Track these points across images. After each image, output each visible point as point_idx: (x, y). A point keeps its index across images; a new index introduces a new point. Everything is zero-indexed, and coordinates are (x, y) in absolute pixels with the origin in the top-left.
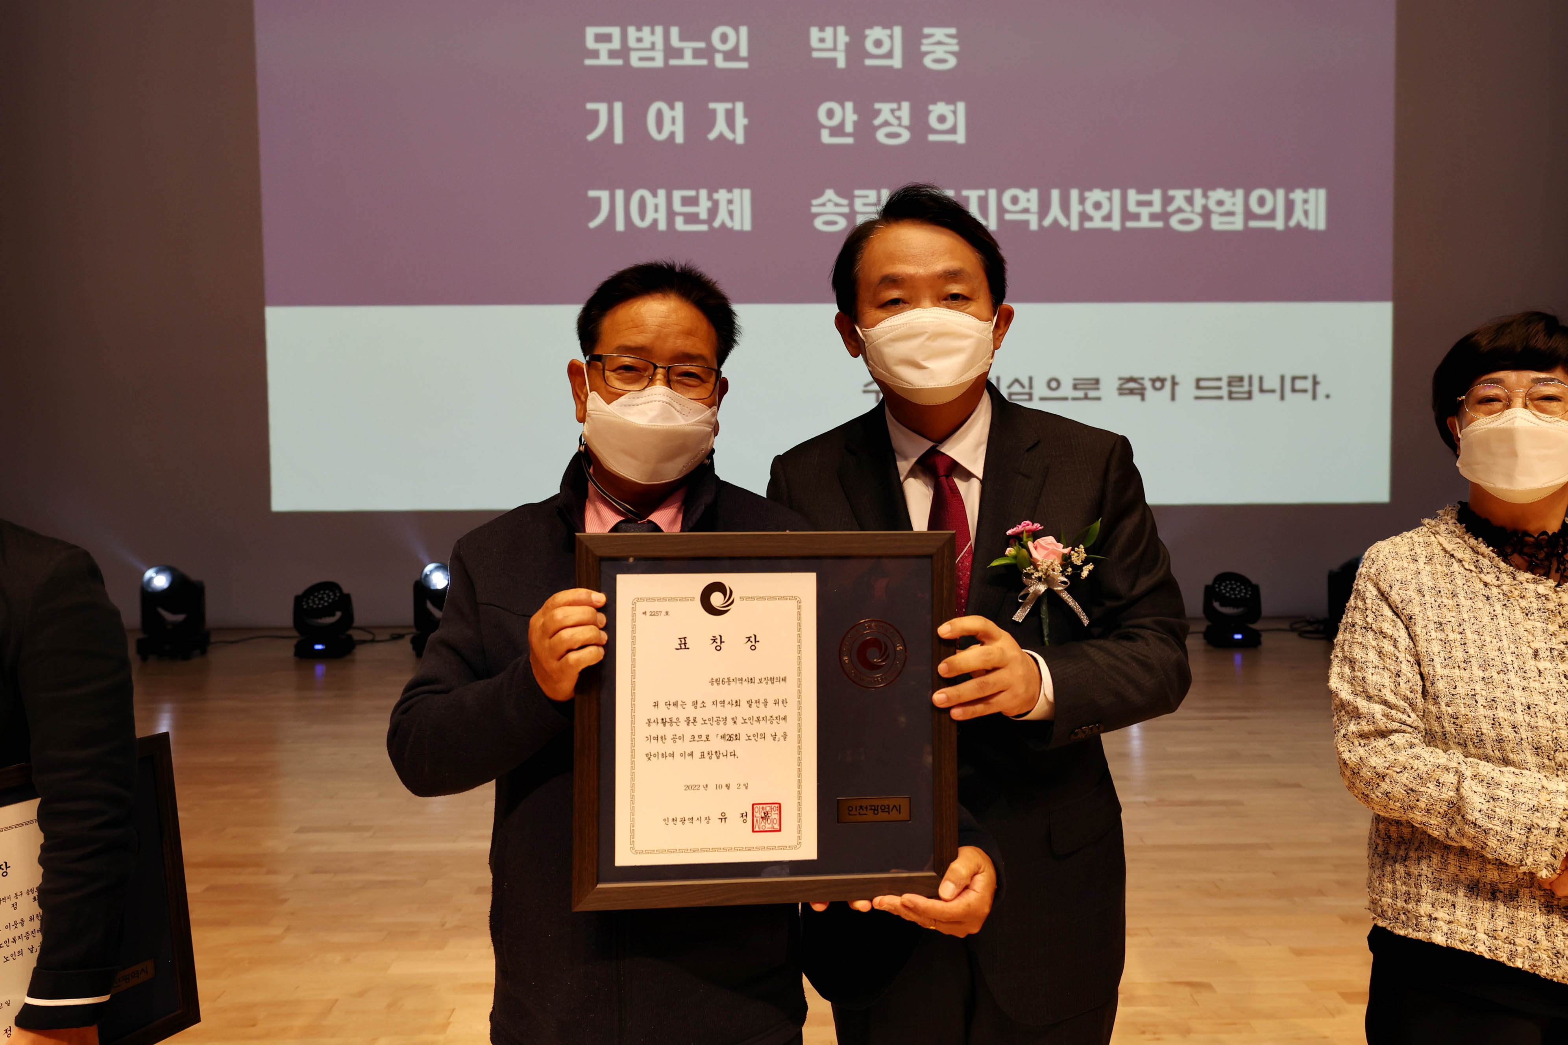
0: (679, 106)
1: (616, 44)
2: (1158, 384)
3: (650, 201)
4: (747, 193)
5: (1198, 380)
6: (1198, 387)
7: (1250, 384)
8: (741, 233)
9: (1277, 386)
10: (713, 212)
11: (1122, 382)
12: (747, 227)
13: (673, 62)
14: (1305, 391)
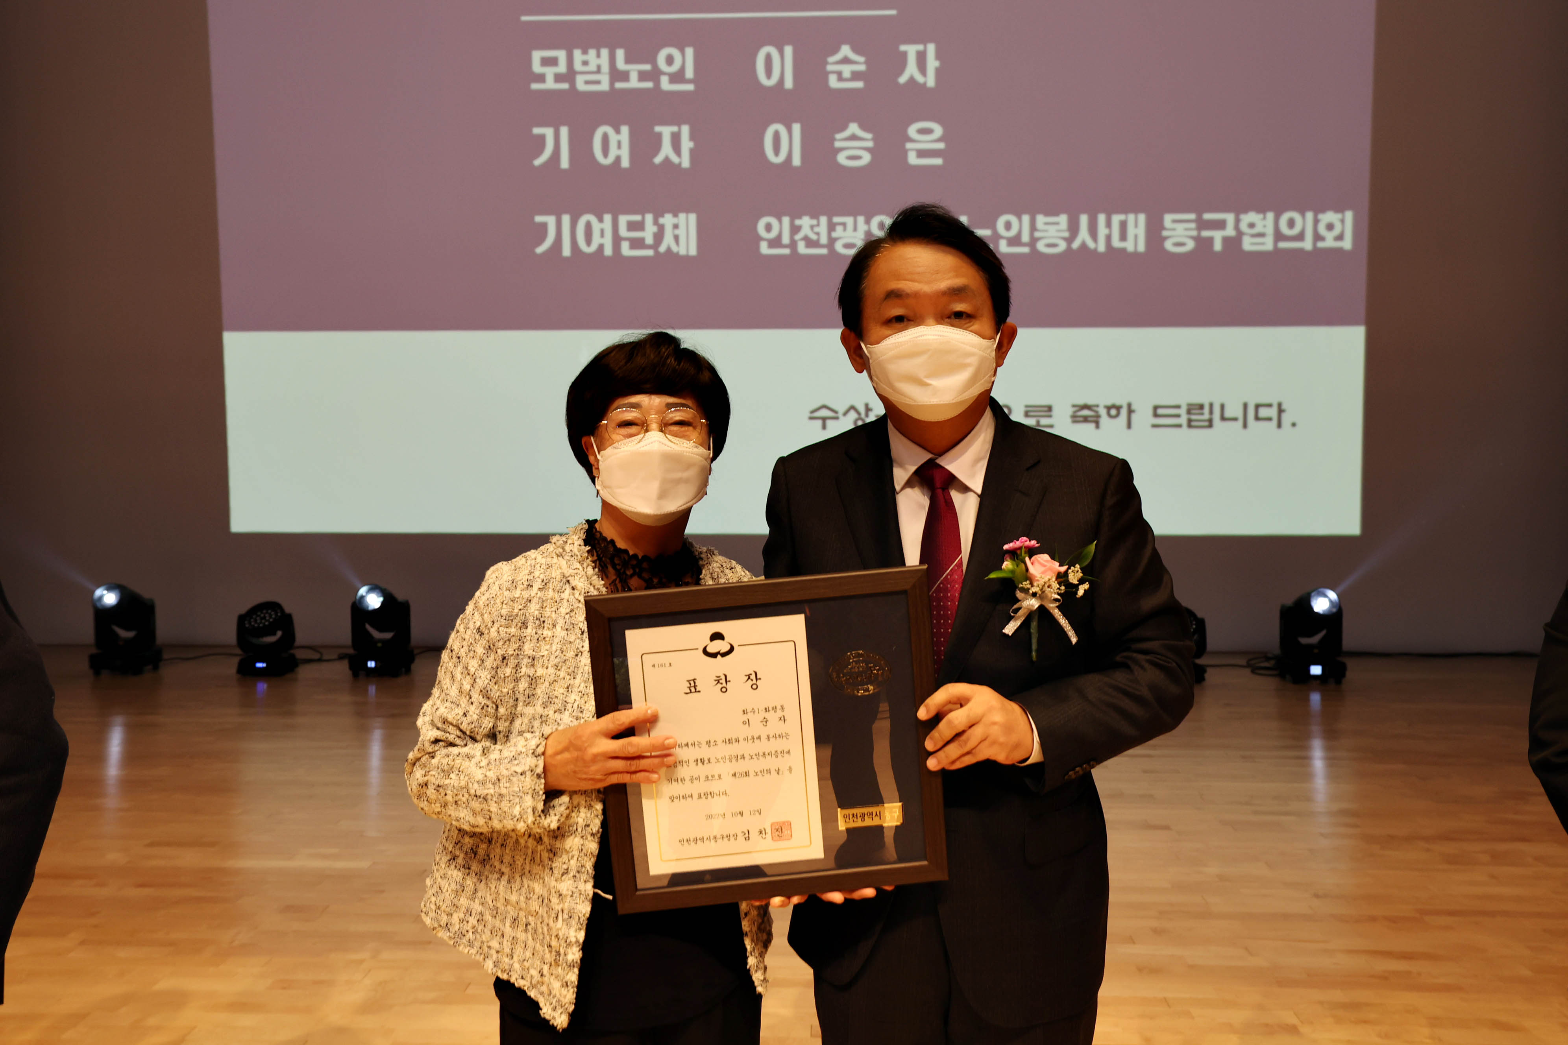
1: (562, 68)
2: (1113, 412)
3: (596, 226)
4: (693, 217)
5: (1156, 408)
6: (1156, 415)
7: (1211, 412)
8: (687, 258)
9: (1240, 415)
10: (659, 237)
11: (1075, 409)
12: (693, 252)
13: (619, 85)
14: (1269, 419)
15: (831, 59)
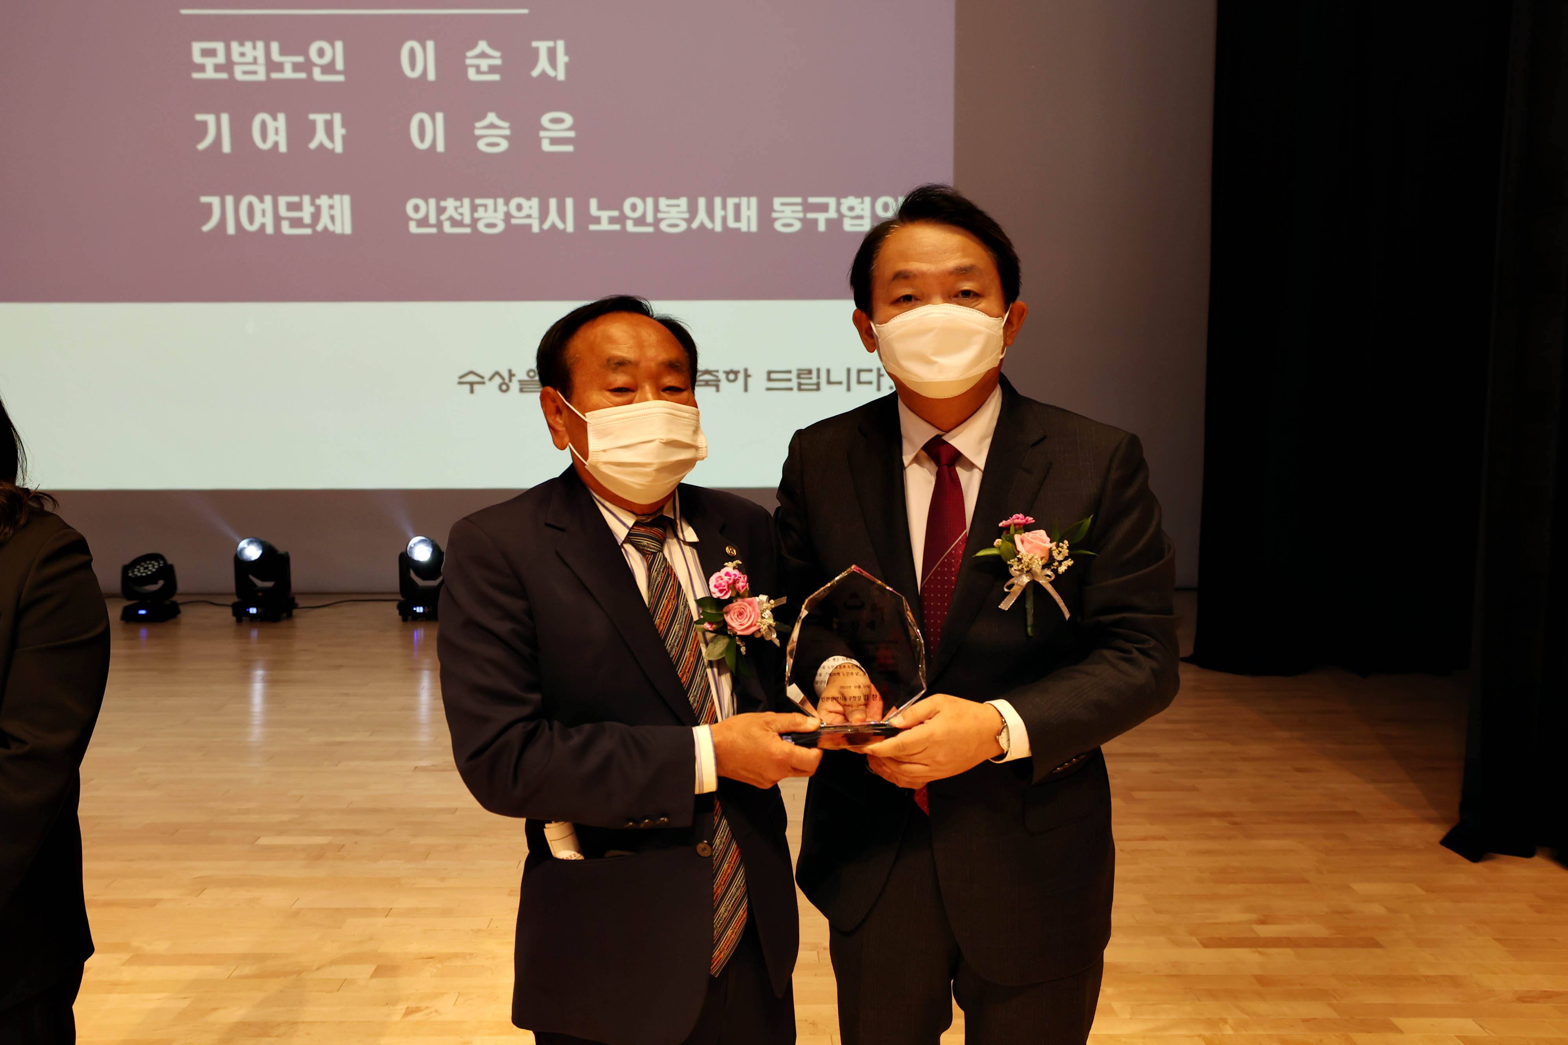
1: (221, 59)
2: (732, 377)
3: (258, 207)
4: (347, 199)
5: (769, 373)
6: (770, 379)
7: (818, 377)
8: (342, 236)
9: (844, 379)
10: (316, 216)
12: (348, 230)
13: (275, 76)
14: (870, 383)
15: (470, 54)
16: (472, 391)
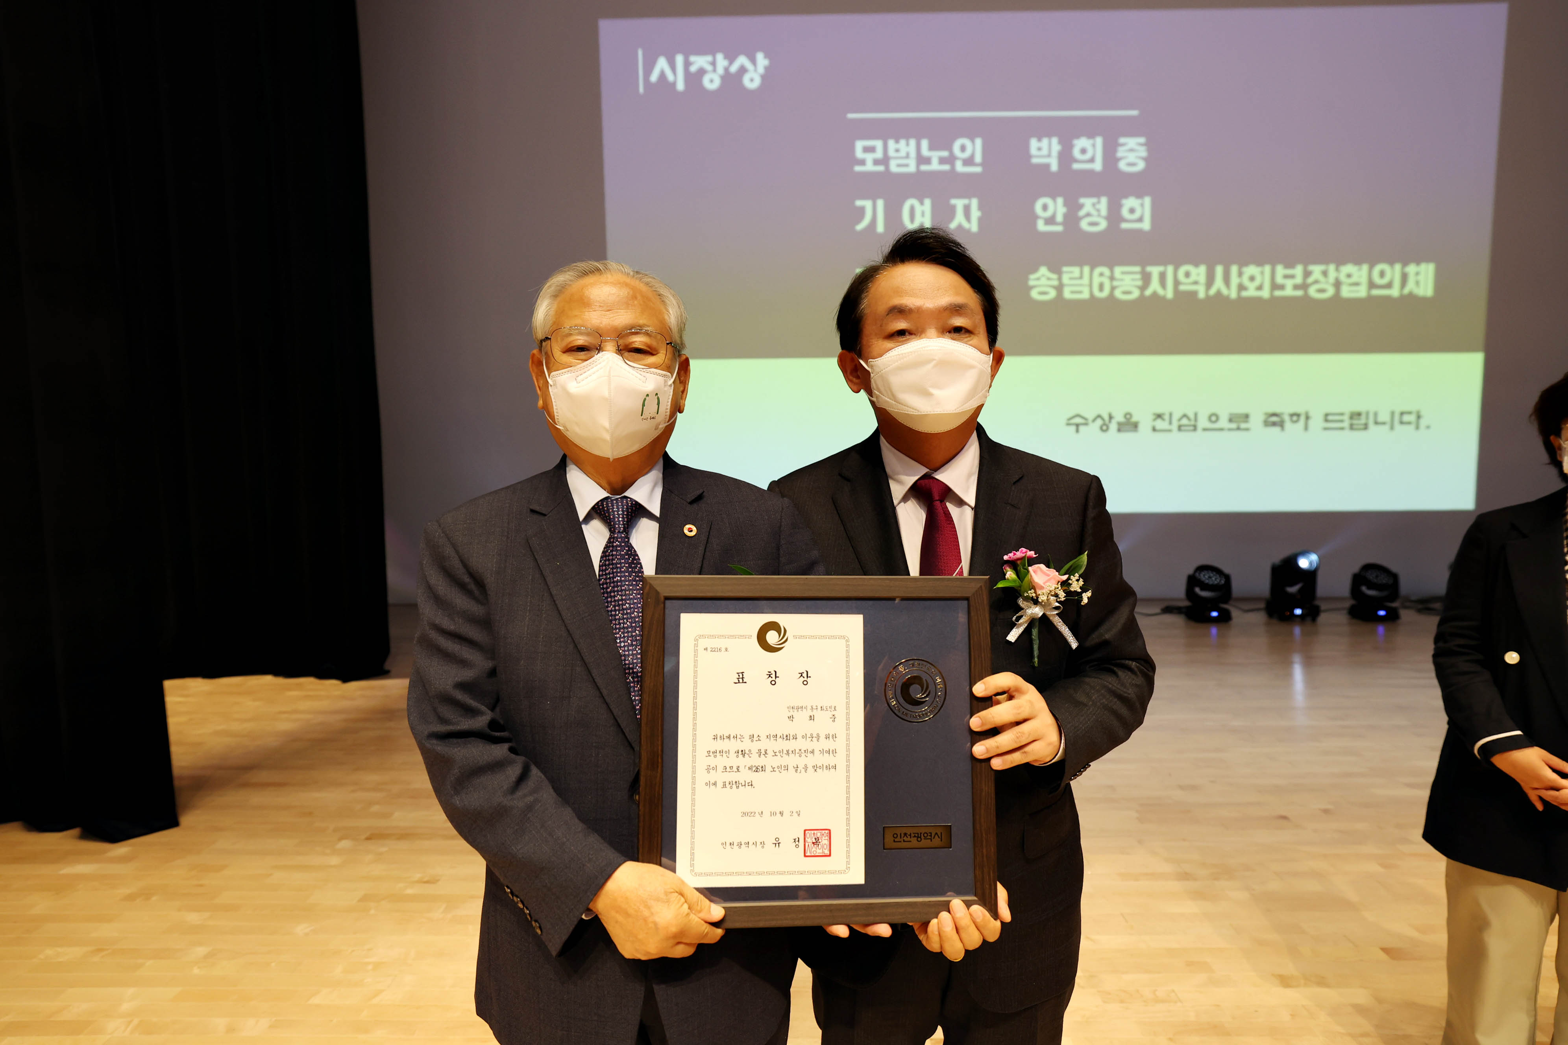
0: (928, 202)
1: (879, 154)
2: (1295, 418)
5: (1327, 415)
6: (1326, 421)
7: (1367, 418)
9: (1388, 419)
11: (1266, 416)
13: (924, 168)
14: (1409, 423)
16: (1077, 431)
